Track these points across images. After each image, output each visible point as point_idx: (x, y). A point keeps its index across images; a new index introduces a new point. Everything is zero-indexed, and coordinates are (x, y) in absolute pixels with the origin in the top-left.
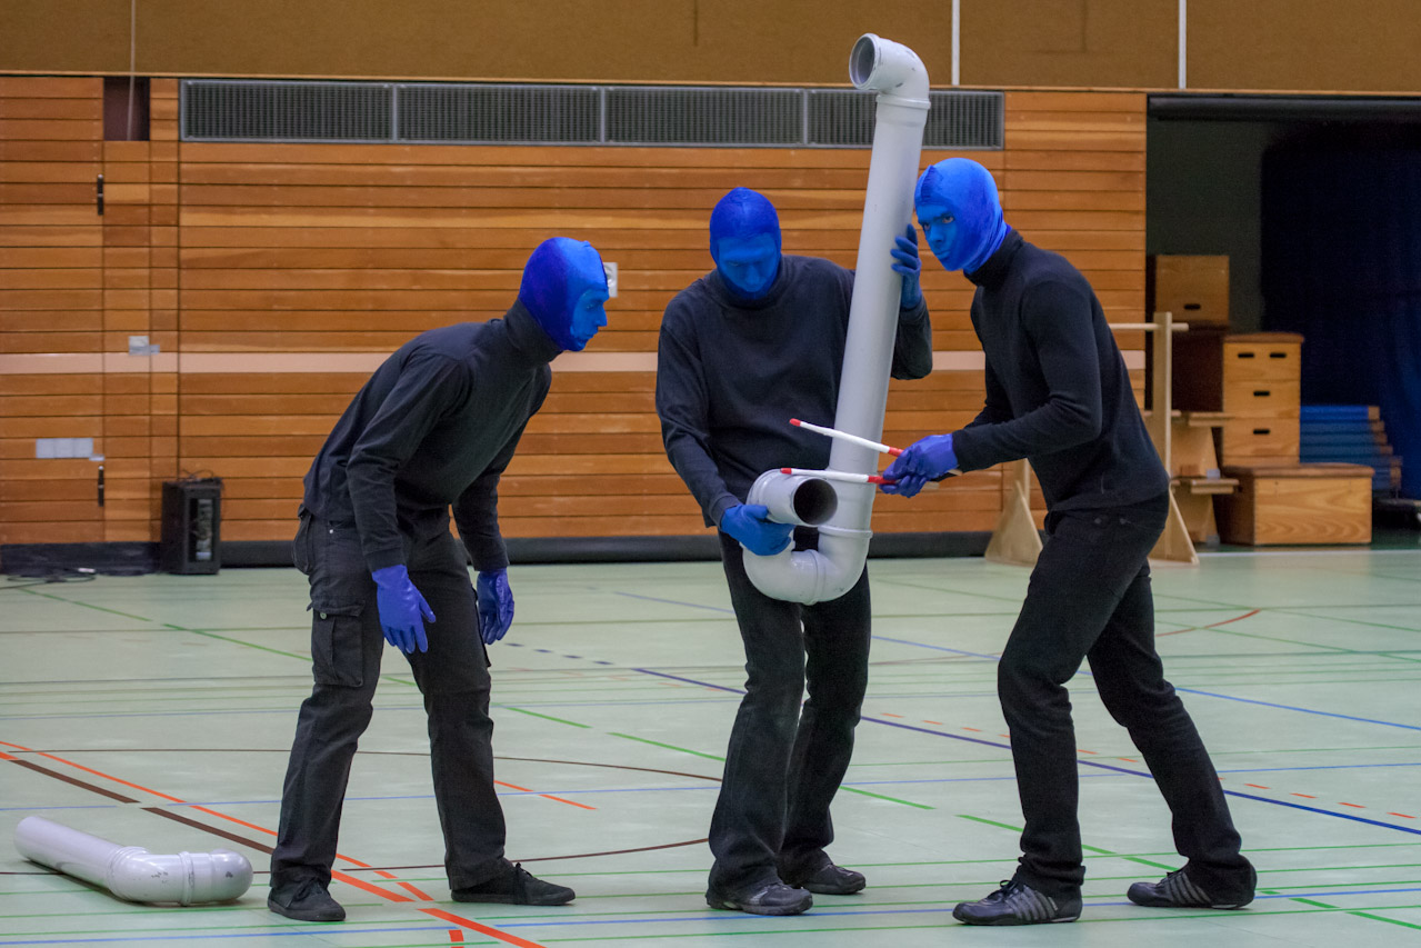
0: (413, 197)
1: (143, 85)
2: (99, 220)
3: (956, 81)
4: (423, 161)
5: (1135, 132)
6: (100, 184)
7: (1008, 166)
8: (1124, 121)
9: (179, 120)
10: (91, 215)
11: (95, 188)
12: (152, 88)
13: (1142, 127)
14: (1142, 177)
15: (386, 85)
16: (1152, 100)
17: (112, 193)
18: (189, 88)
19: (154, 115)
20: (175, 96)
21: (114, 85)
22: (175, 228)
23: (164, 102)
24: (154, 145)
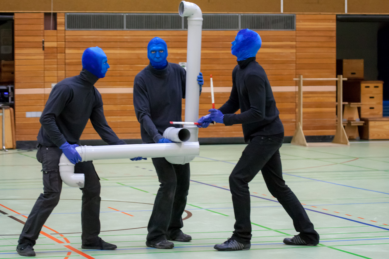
0: (130, 45)
1: (55, 15)
2: (43, 52)
3: (282, 11)
4: (133, 35)
5: (333, 25)
6: (43, 42)
7: (297, 35)
8: (329, 22)
9: (65, 24)
10: (41, 51)
11: (42, 43)
12: (57, 16)
13: (335, 24)
14: (335, 38)
15: (123, 14)
16: (338, 16)
17: (47, 44)
18: (68, 16)
19: (58, 23)
20: (64, 17)
21: (47, 15)
22: (64, 54)
23: (61, 19)
24: (58, 31)
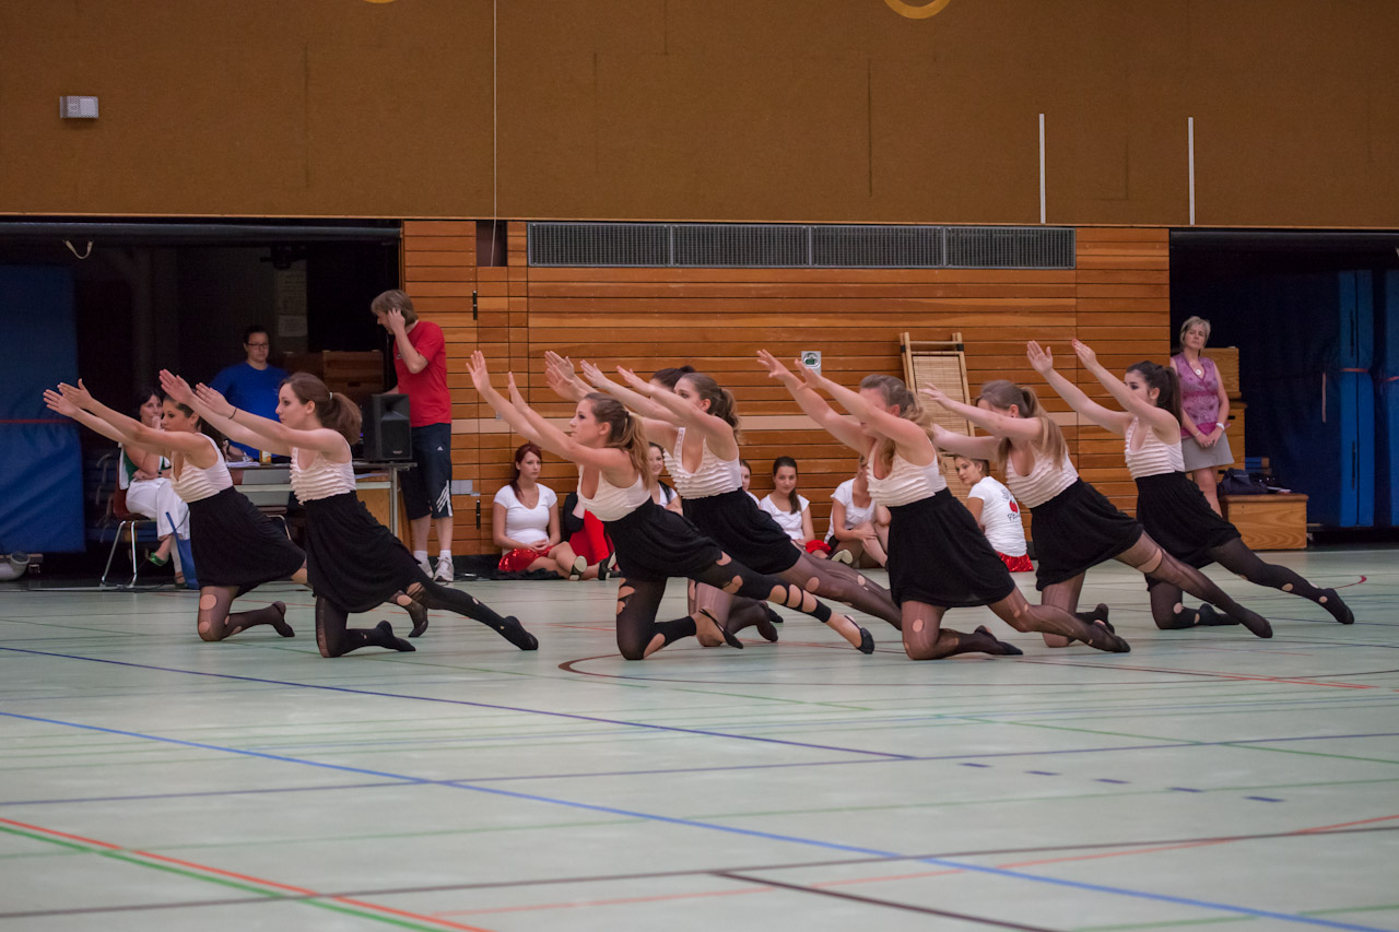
0: (685, 305)
1: (502, 225)
2: (474, 323)
3: (1043, 221)
4: (689, 280)
5: (1161, 256)
6: (475, 297)
7: (1079, 281)
8: (1154, 248)
9: (527, 251)
10: (468, 320)
11: (471, 301)
12: (509, 228)
13: (1167, 253)
14: (1167, 287)
15: (665, 226)
16: (1174, 233)
17: (482, 304)
18: (533, 228)
19: (510, 248)
20: (524, 233)
21: (483, 225)
22: (526, 329)
23: (517, 238)
24: (511, 269)
